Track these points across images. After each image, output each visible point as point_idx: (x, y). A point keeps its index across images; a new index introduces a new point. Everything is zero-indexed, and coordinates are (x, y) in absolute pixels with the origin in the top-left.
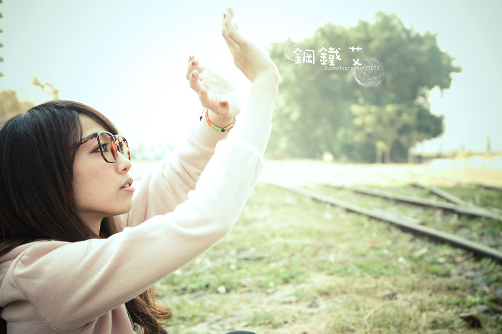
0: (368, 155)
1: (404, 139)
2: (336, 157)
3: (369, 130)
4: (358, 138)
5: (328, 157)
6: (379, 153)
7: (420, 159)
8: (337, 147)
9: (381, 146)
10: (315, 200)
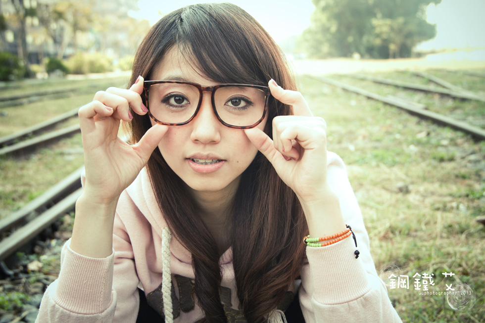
0: (383, 53)
1: (409, 42)
2: (362, 56)
3: (385, 36)
4: (378, 42)
5: (356, 56)
6: (391, 52)
7: (419, 55)
8: (363, 49)
9: (393, 47)
10: (345, 90)
